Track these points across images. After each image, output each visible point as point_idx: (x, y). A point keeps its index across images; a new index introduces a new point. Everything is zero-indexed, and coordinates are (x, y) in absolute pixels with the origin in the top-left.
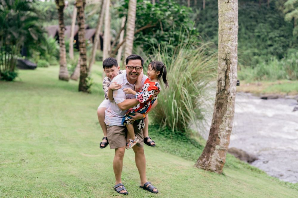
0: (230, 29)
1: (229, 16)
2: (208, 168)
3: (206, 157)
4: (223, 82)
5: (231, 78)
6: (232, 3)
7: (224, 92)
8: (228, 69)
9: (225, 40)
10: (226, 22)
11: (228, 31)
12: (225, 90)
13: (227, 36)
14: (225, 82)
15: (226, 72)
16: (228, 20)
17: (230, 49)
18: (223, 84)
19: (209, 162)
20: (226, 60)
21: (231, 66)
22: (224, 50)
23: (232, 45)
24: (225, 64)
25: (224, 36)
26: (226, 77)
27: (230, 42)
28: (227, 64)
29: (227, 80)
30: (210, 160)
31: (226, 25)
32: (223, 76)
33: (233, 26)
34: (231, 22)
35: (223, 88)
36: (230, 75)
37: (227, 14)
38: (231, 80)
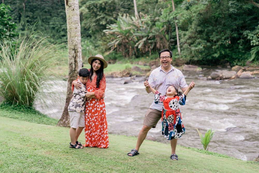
0: (76, 28)
1: (75, 19)
2: (68, 126)
3: (65, 118)
4: (73, 65)
5: (79, 62)
6: (76, 11)
7: (75, 72)
8: (76, 56)
9: (73, 36)
10: (73, 24)
11: (75, 30)
12: (75, 70)
13: (74, 33)
14: (75, 65)
15: (75, 58)
16: (74, 22)
17: (77, 42)
18: (74, 66)
19: (68, 121)
20: (74, 49)
21: (78, 54)
22: (73, 43)
23: (78, 40)
24: (74, 52)
25: (72, 33)
26: (76, 61)
27: (76, 37)
28: (75, 52)
29: (76, 64)
30: (68, 120)
31: (73, 26)
32: (73, 61)
33: (78, 26)
34: (76, 23)
35: (73, 69)
36: (78, 60)
37: (73, 18)
38: (79, 63)
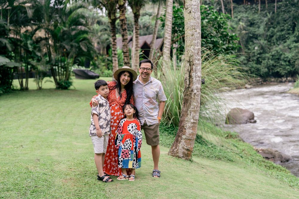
0: (192, 35)
1: (191, 24)
2: (176, 155)
3: (175, 145)
4: (187, 81)
5: (194, 77)
6: (193, 14)
7: (189, 89)
8: (192, 69)
9: (188, 45)
10: (189, 30)
11: (191, 37)
12: (189, 87)
13: (190, 42)
14: (189, 81)
15: (190, 72)
16: (190, 27)
17: (192, 52)
18: (188, 83)
19: (177, 150)
20: (189, 62)
21: (194, 67)
22: (188, 53)
23: (194, 49)
24: (189, 65)
25: (187, 41)
26: (190, 76)
27: (192, 46)
28: (190, 65)
29: (191, 79)
30: (178, 148)
31: (189, 32)
32: (187, 76)
33: (195, 33)
34: (193, 29)
35: (187, 86)
36: (193, 74)
37: (189, 23)
38: (194, 79)
